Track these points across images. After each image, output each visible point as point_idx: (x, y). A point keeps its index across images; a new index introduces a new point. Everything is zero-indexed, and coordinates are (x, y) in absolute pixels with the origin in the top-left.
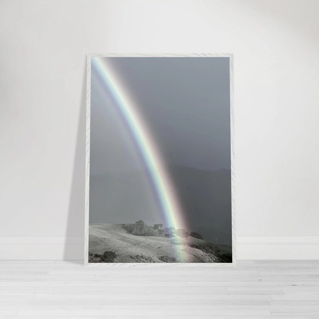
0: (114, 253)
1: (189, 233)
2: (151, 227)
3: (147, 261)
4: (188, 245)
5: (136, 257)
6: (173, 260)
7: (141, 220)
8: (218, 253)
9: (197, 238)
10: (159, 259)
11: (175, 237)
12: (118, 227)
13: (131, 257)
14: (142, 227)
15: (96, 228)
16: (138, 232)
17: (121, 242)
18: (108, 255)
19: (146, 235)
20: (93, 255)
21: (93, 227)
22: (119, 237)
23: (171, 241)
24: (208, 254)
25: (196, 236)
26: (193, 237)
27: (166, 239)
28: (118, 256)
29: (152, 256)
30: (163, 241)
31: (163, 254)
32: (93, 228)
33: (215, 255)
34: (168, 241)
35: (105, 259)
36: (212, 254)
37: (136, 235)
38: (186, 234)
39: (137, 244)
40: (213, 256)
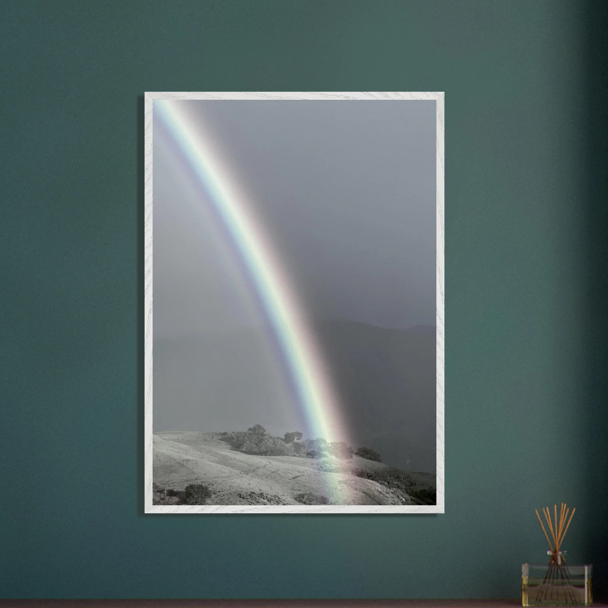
0: (207, 488)
1: (353, 450)
2: (278, 438)
3: (270, 502)
4: (352, 473)
5: (250, 495)
6: (324, 501)
7: (259, 425)
8: (412, 487)
9: (371, 459)
10: (296, 499)
11: (327, 457)
12: (213, 439)
13: (240, 496)
14: (261, 437)
15: (170, 439)
16: (253, 448)
17: (219, 467)
18: (195, 492)
19: (268, 454)
20: (165, 492)
21: (164, 439)
22: (216, 456)
23: (318, 464)
24: (392, 491)
25: (368, 456)
26: (363, 457)
27: (309, 460)
28: (214, 493)
29: (281, 493)
30: (304, 464)
31: (302, 490)
32: (164, 441)
33: (405, 491)
34: (312, 464)
35: (188, 499)
36: (399, 490)
37: (249, 454)
38: (349, 452)
39: (251, 471)
40: (401, 493)
